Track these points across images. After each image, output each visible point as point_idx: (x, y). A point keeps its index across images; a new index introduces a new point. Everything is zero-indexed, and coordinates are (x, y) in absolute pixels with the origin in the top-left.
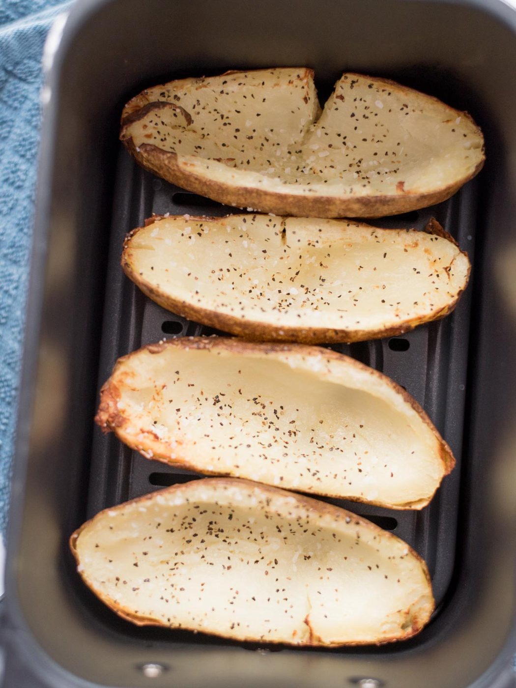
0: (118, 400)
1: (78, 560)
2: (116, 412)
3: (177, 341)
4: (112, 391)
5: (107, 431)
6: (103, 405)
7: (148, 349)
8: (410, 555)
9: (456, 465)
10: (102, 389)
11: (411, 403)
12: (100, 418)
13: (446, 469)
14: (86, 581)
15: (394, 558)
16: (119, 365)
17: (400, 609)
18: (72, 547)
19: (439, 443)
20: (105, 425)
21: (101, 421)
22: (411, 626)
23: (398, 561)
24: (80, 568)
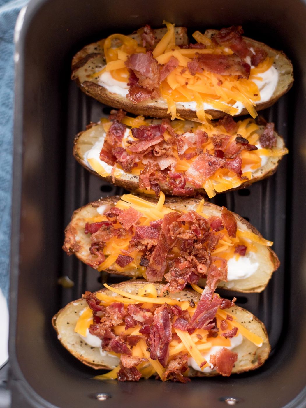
0: (76, 235)
1: (58, 332)
2: (75, 243)
3: (109, 199)
4: (71, 230)
5: (70, 254)
6: (67, 239)
7: (91, 205)
8: (254, 320)
9: (280, 265)
10: (66, 230)
11: (251, 229)
12: (65, 247)
13: (275, 267)
14: (63, 344)
15: (245, 322)
16: (75, 215)
17: (250, 352)
18: (53, 325)
19: (269, 252)
20: (69, 251)
21: (66, 249)
22: (257, 361)
23: (247, 324)
24: (59, 337)
